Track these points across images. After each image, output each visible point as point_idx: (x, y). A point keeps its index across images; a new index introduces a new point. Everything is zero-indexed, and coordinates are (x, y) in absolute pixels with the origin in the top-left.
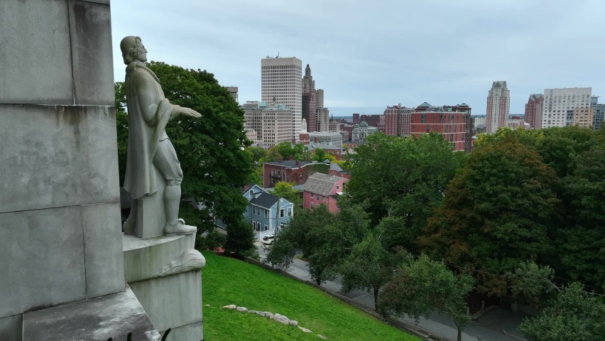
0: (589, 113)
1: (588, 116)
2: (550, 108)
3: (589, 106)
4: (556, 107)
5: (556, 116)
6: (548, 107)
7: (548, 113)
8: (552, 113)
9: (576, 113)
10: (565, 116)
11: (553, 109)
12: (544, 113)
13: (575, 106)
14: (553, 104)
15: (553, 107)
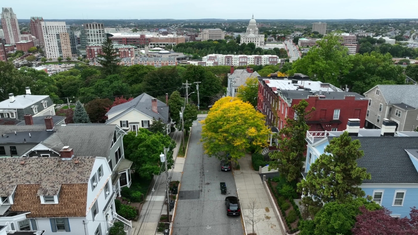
0: (67, 35)
1: (67, 37)
2: (47, 33)
3: (66, 32)
4: (50, 32)
5: (51, 37)
6: (45, 32)
7: (46, 35)
8: (49, 36)
9: (60, 35)
10: (56, 37)
11: (48, 33)
12: (44, 36)
13: (60, 32)
14: (48, 30)
15: (48, 32)
